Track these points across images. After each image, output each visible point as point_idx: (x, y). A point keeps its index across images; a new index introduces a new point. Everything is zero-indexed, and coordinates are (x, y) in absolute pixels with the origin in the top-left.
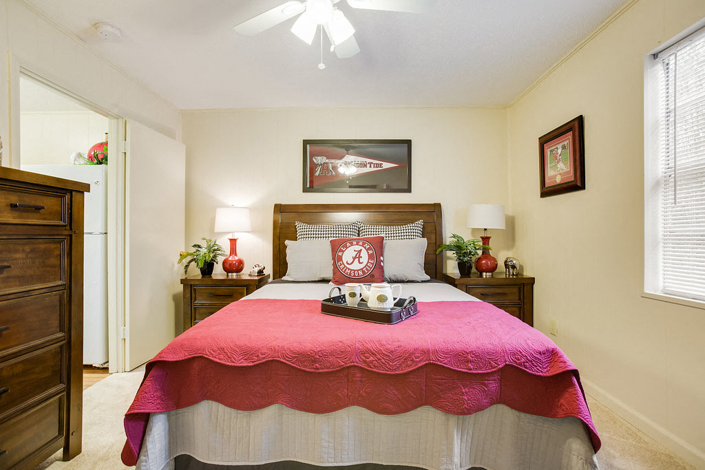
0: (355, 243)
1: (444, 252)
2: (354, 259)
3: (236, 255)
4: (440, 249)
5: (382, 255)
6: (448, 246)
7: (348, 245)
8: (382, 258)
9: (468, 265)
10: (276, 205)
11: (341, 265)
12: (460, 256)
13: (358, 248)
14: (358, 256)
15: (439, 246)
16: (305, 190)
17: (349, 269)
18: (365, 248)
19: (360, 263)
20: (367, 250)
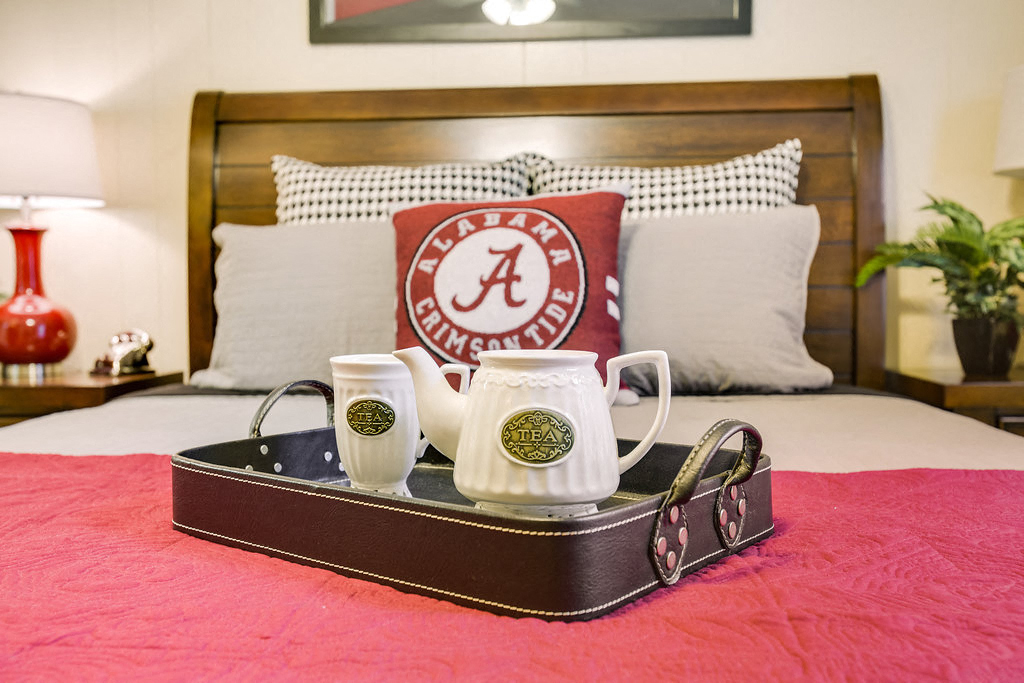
0: (492, 218)
1: (890, 269)
2: (487, 285)
3: (39, 291)
4: (871, 267)
5: (615, 271)
6: (911, 247)
7: (464, 226)
8: (612, 285)
9: (1001, 329)
10: (201, 99)
11: (427, 311)
12: (964, 291)
13: (507, 239)
14: (504, 275)
15: (871, 255)
16: (321, 34)
17: (461, 331)
18: (537, 238)
19: (511, 302)
20: (546, 248)
